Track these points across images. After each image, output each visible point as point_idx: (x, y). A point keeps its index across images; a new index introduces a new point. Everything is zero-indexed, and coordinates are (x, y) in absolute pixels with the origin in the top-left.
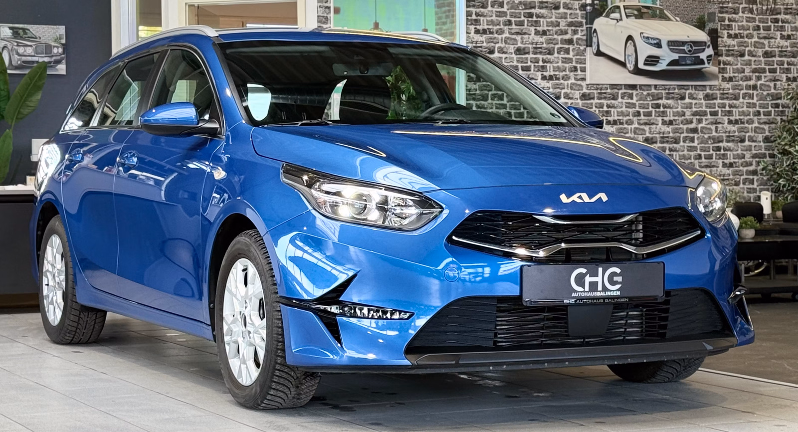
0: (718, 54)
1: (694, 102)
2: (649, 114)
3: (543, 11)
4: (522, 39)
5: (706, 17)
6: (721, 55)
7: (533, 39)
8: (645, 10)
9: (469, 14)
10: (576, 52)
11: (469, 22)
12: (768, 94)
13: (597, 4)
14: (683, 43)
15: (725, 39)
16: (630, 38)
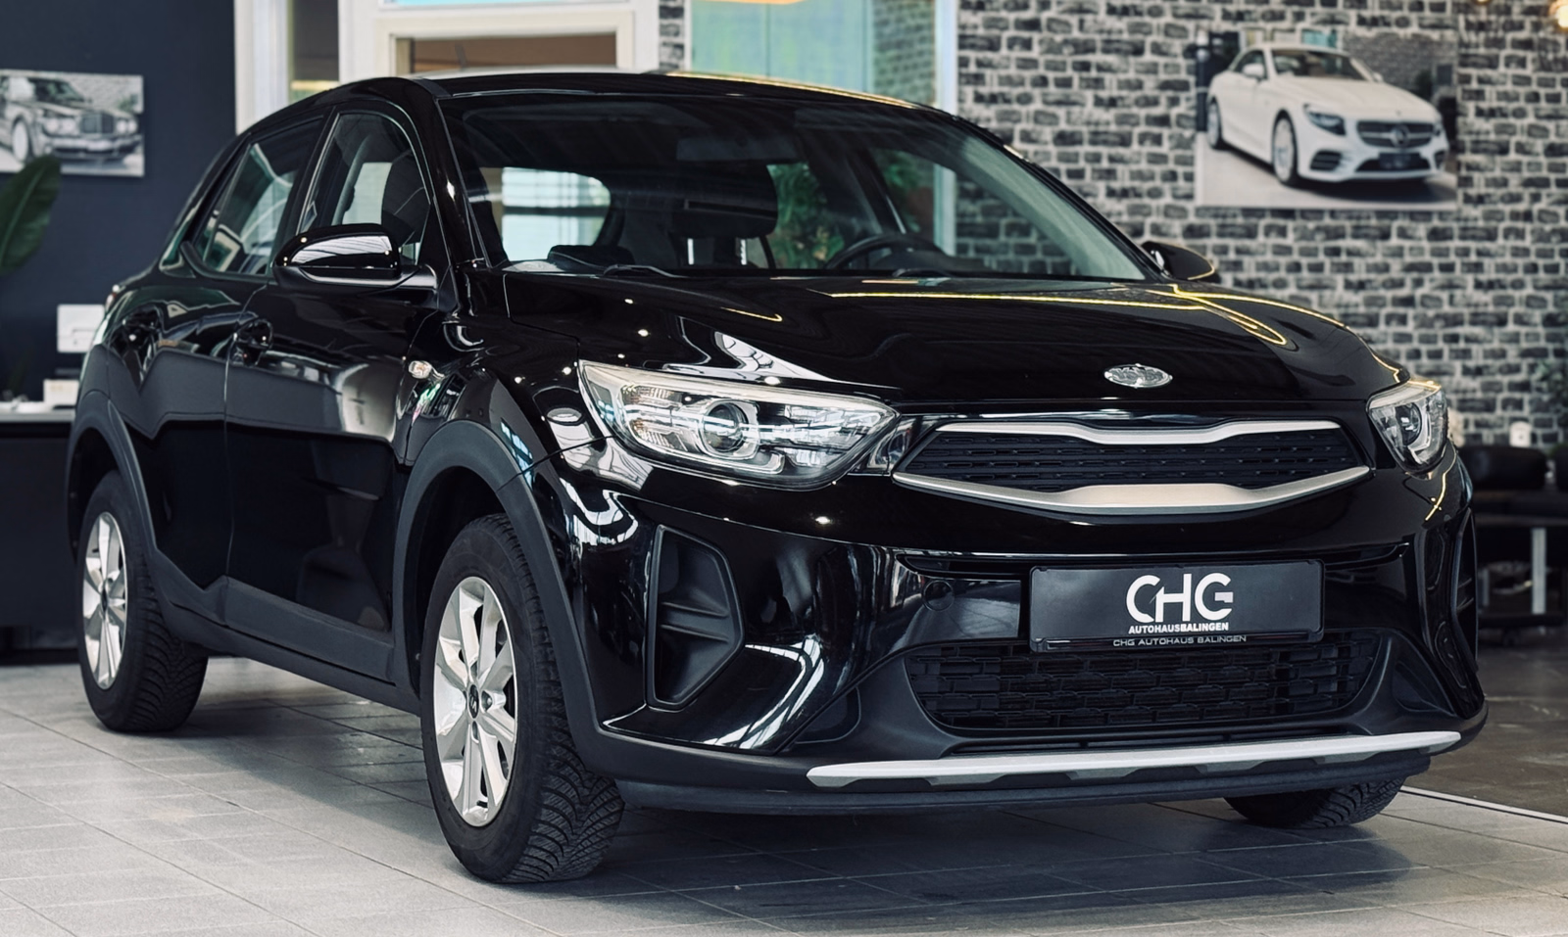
0: (1456, 147)
1: (1407, 244)
2: (1317, 268)
3: (1112, 59)
4: (1069, 114)
5: (1434, 73)
6: (1462, 151)
7: (1090, 115)
8: (1312, 59)
9: (963, 62)
10: (1174, 142)
11: (966, 79)
12: (1554, 231)
13: (1218, 47)
14: (1388, 127)
15: (1471, 117)
16: (1283, 115)
